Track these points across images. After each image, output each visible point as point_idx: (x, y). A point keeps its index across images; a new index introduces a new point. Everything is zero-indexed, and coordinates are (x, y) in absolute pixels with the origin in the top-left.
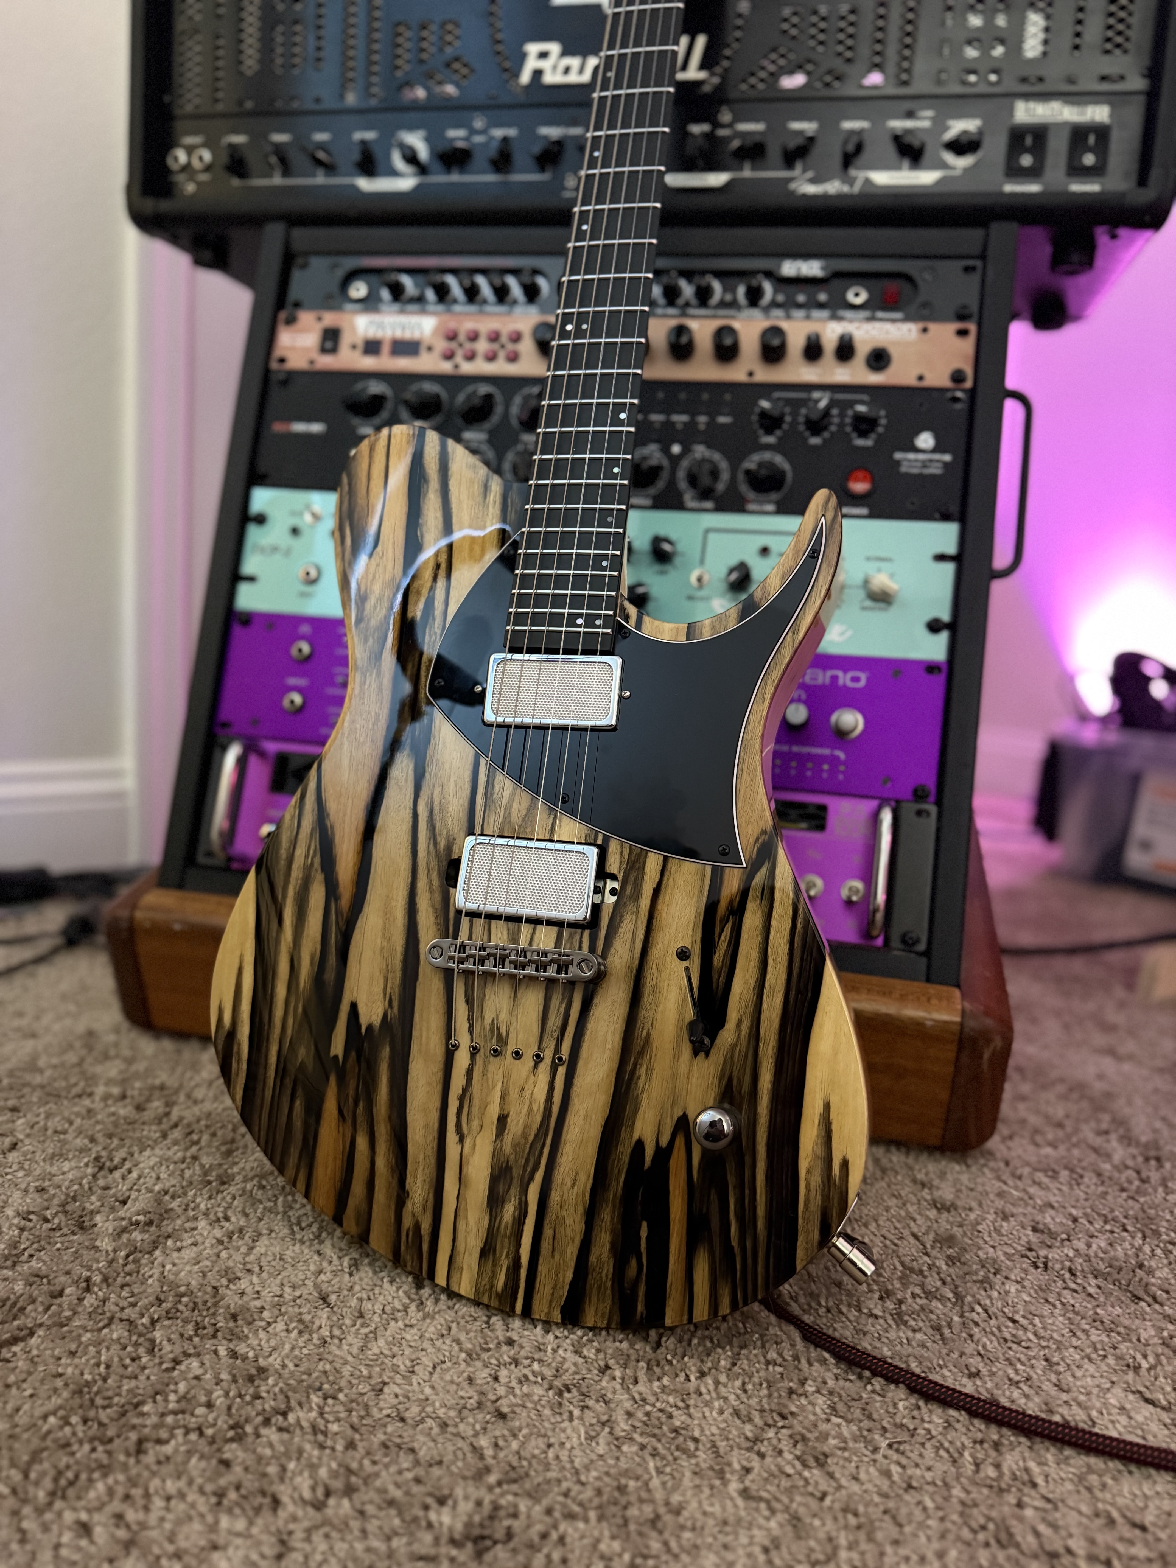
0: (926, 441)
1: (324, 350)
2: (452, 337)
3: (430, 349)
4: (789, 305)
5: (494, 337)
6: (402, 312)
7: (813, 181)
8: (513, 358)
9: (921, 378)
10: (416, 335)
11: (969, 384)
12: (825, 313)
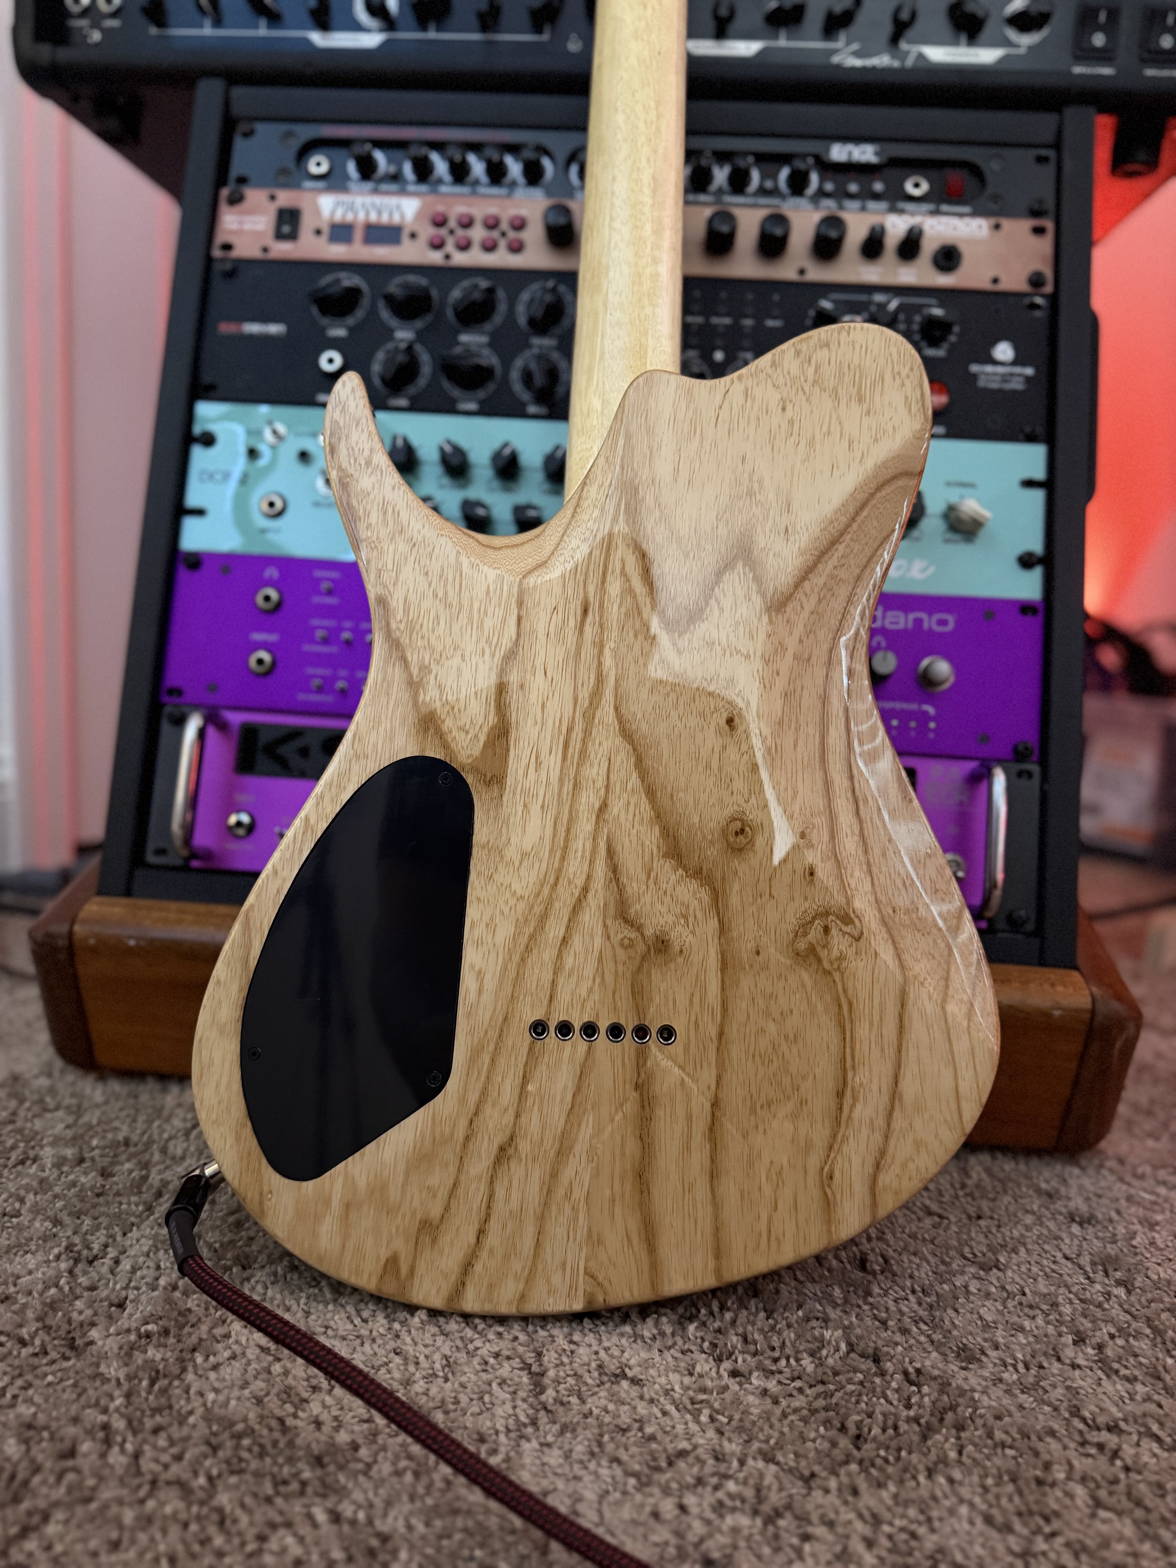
0: (1004, 352)
1: (279, 236)
2: (440, 222)
3: (413, 236)
4: (842, 195)
5: (492, 224)
6: (376, 191)
7: (857, 54)
8: (517, 248)
9: (995, 281)
10: (396, 219)
11: (1049, 288)
12: (883, 205)
